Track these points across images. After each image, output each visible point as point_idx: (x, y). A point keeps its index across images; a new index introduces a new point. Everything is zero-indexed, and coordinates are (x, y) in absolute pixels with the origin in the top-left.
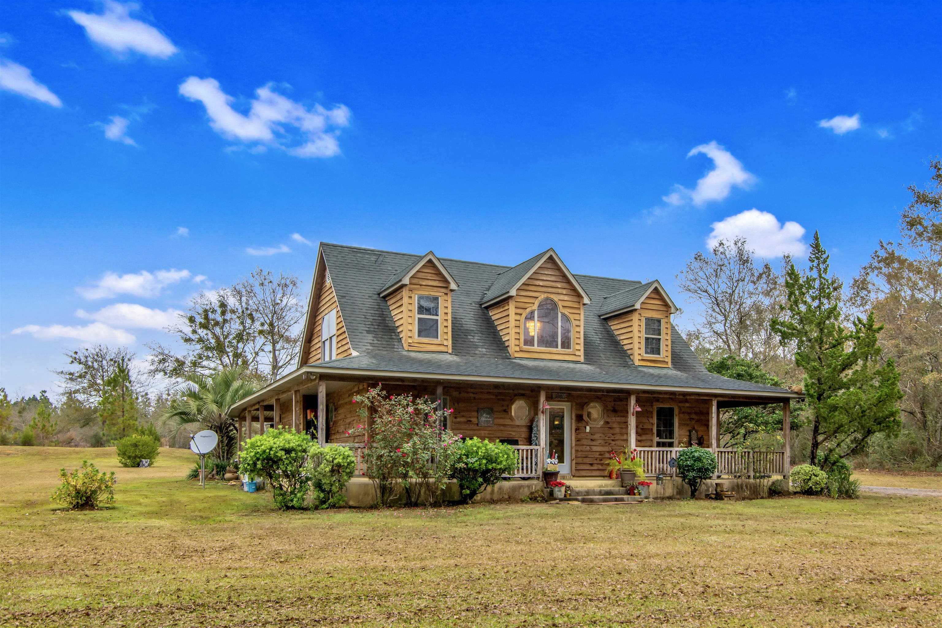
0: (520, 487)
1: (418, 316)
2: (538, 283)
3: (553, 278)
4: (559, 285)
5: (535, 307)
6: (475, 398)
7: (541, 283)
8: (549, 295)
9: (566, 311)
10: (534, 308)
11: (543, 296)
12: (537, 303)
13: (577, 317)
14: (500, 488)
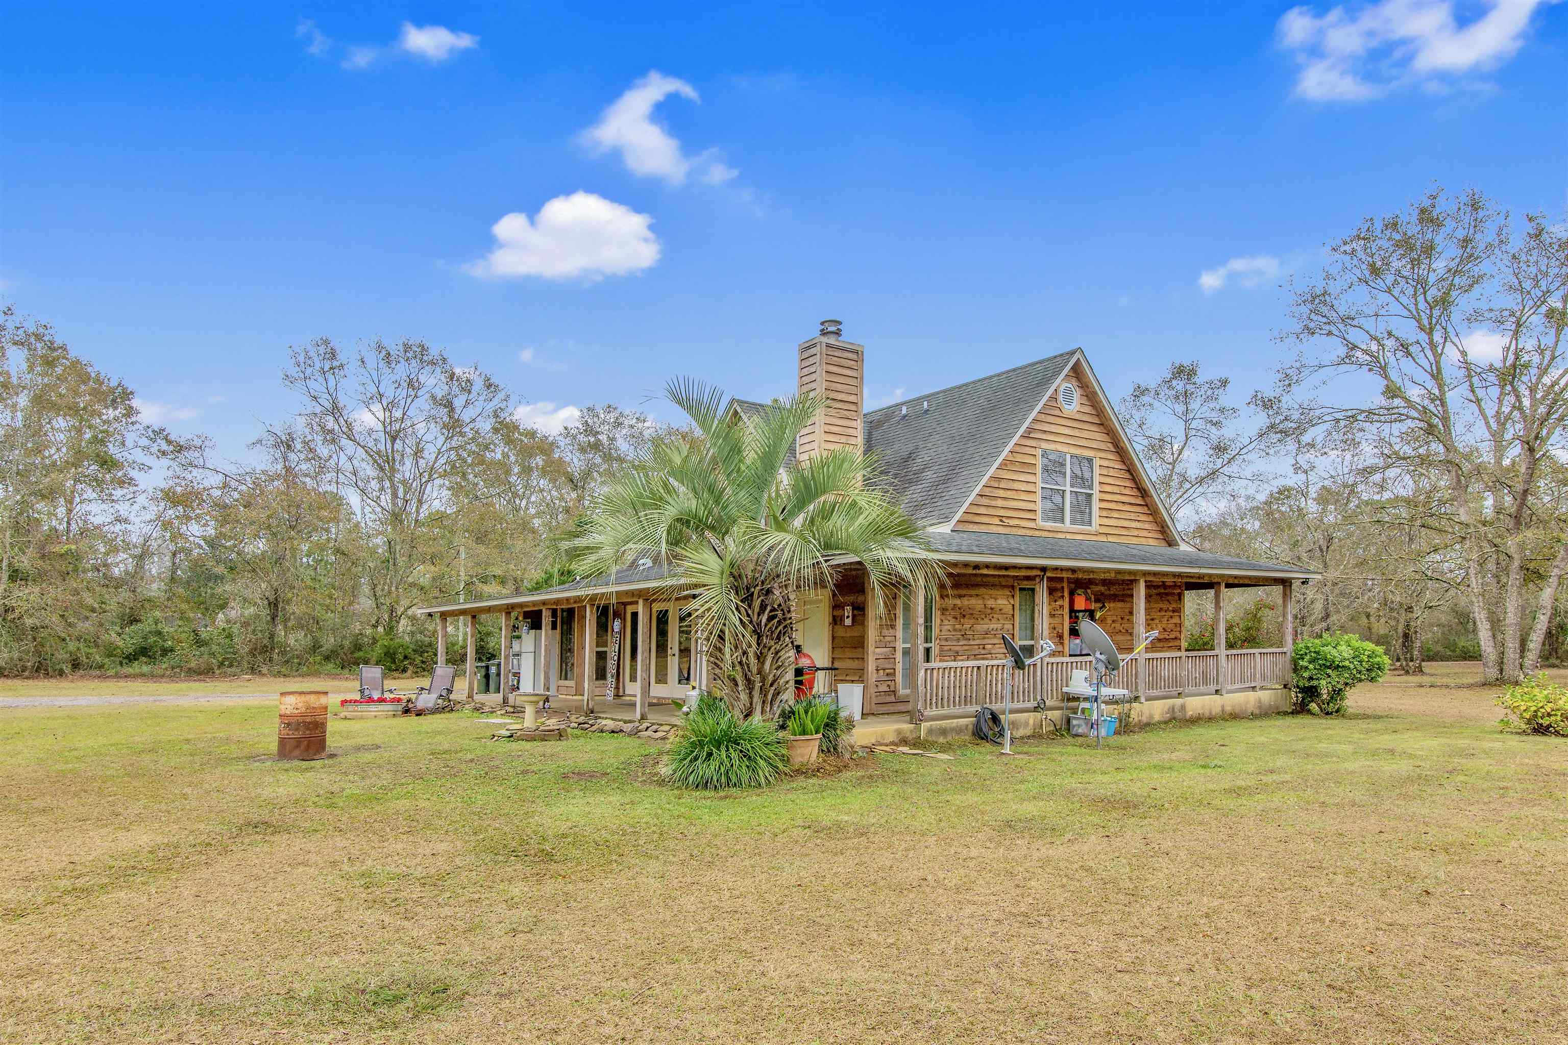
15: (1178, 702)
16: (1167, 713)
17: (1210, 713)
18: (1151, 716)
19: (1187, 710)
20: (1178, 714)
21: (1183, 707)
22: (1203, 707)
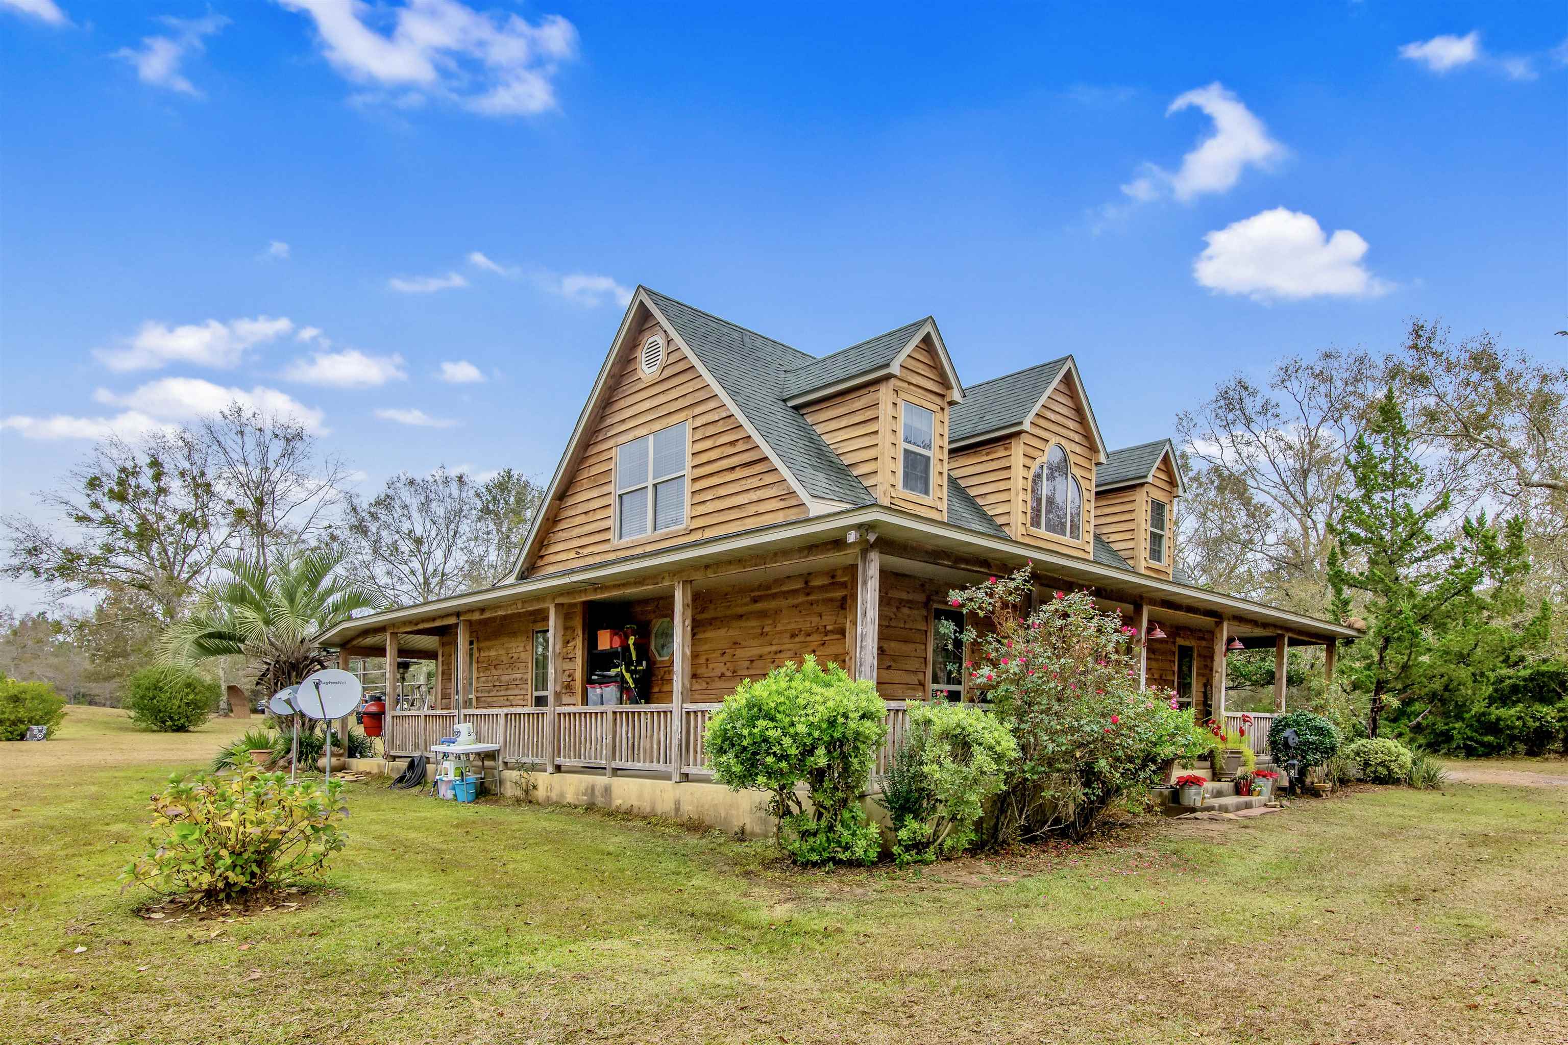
1: (903, 445)
3: (1065, 411)
8: (1060, 440)
9: (1077, 473)
10: (1043, 459)
11: (1053, 440)
12: (1047, 451)
13: (1088, 484)
15: (601, 780)
16: (584, 794)
17: (653, 809)
18: (562, 795)
19: (614, 795)
20: (600, 800)
21: (607, 790)
22: (640, 796)
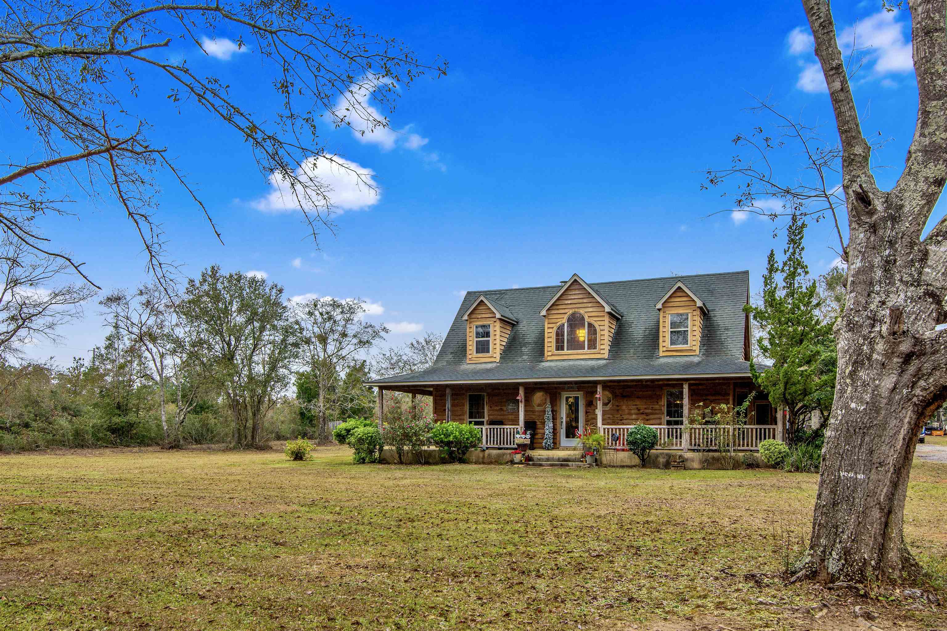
0: (504, 455)
1: (476, 339)
2: (567, 302)
3: (581, 296)
4: (585, 301)
5: (565, 321)
6: (505, 393)
7: (569, 302)
8: (576, 310)
9: (592, 321)
10: (563, 322)
11: (571, 312)
12: (566, 317)
13: (602, 323)
14: (489, 455)
